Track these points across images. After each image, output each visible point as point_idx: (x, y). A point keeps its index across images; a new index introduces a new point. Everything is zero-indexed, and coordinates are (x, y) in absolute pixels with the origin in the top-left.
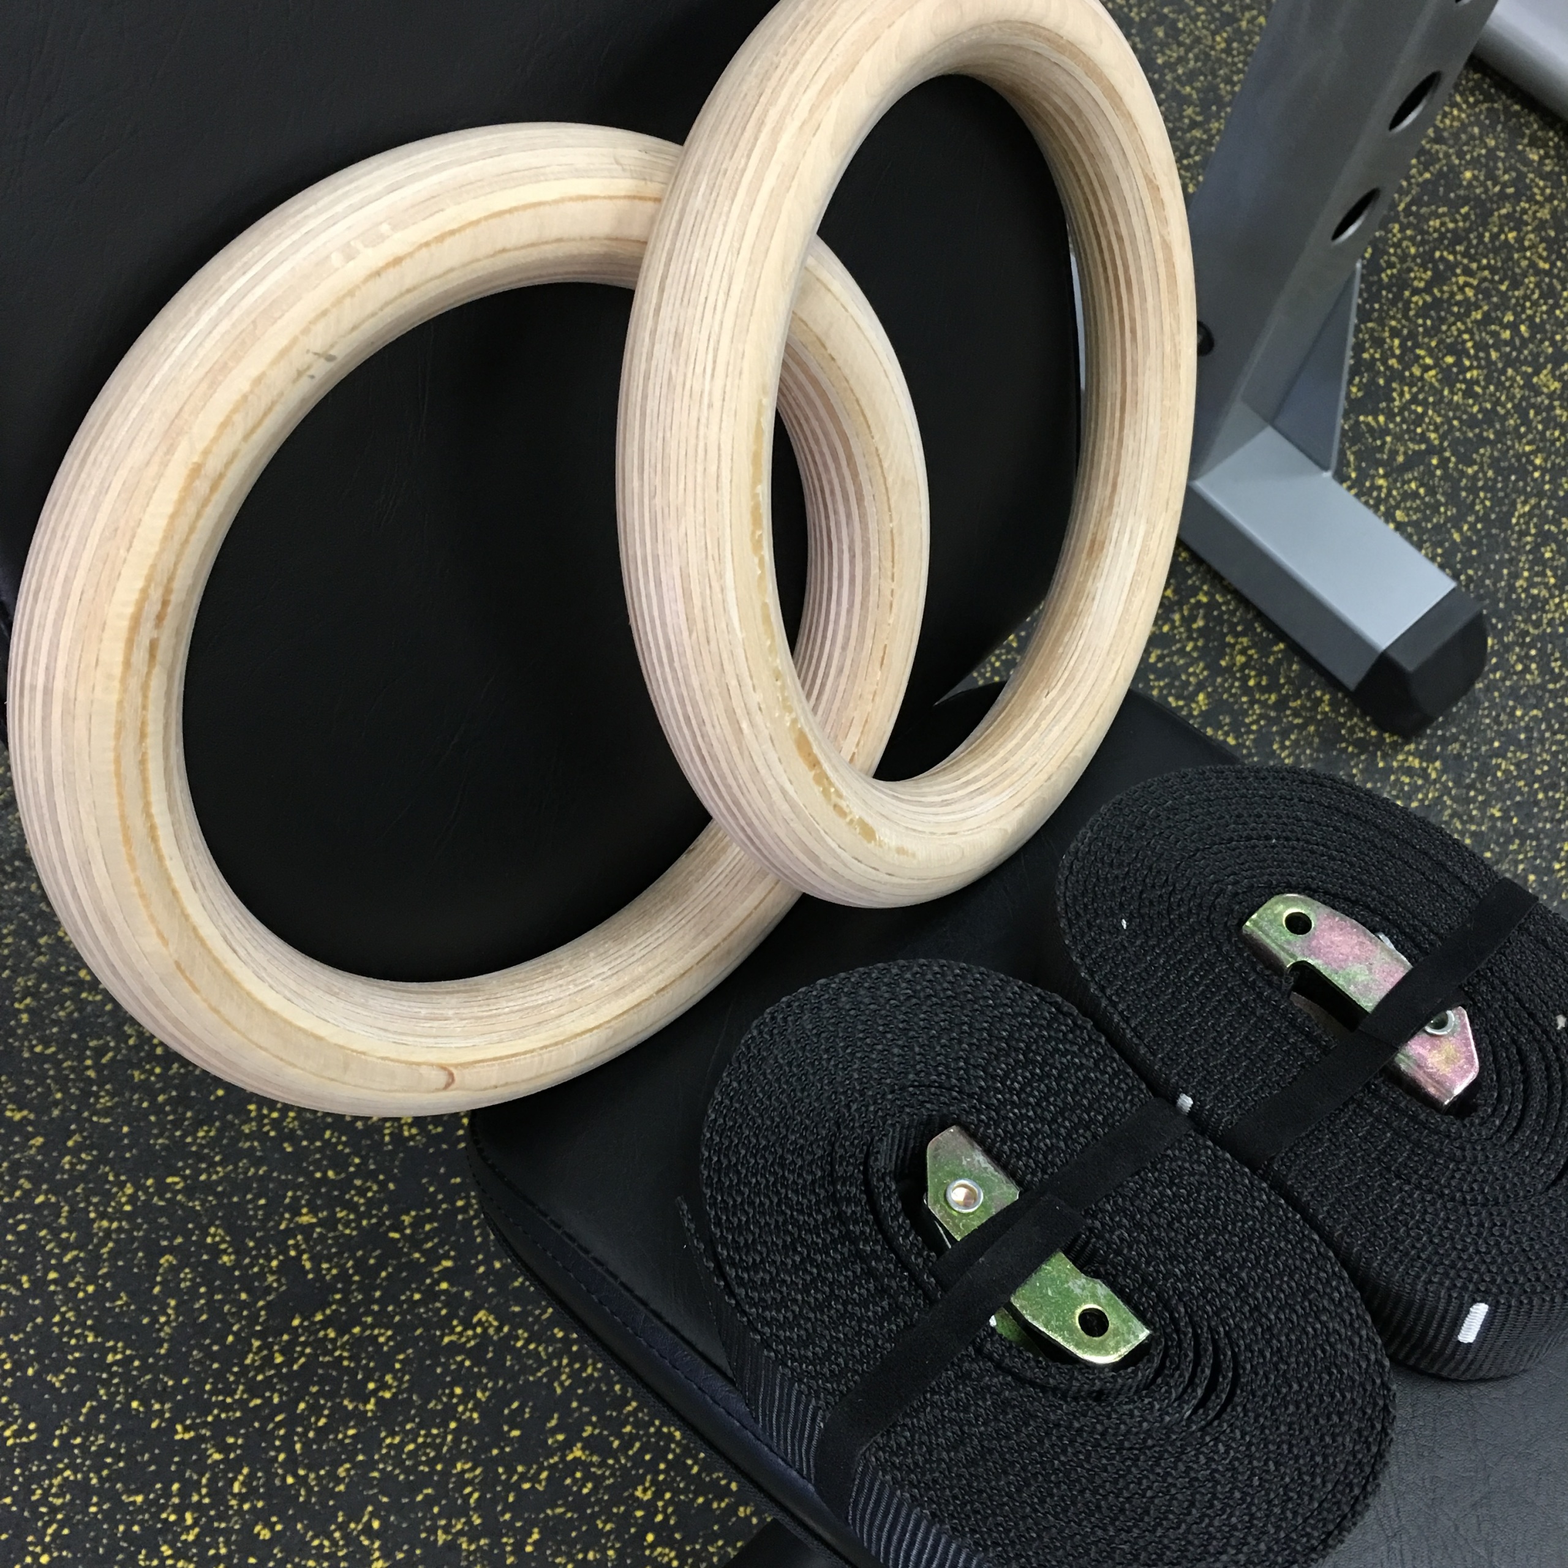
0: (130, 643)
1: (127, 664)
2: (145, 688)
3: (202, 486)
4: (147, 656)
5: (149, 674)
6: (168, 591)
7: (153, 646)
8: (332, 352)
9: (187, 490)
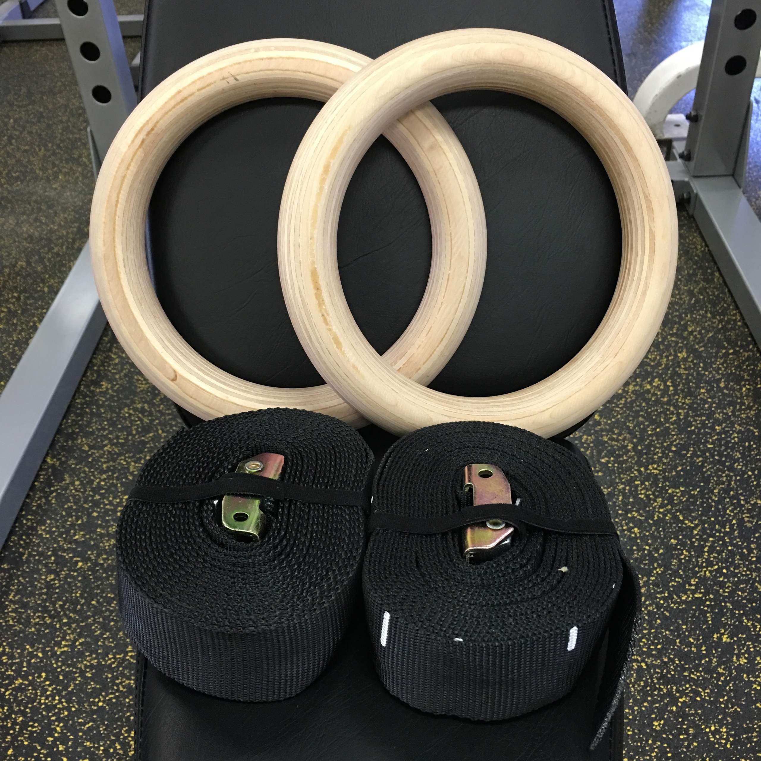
0: (136, 136)
1: (133, 141)
2: (135, 154)
3: (179, 98)
4: (140, 143)
5: (138, 149)
6: (155, 126)
7: (143, 141)
8: (237, 77)
9: (174, 97)
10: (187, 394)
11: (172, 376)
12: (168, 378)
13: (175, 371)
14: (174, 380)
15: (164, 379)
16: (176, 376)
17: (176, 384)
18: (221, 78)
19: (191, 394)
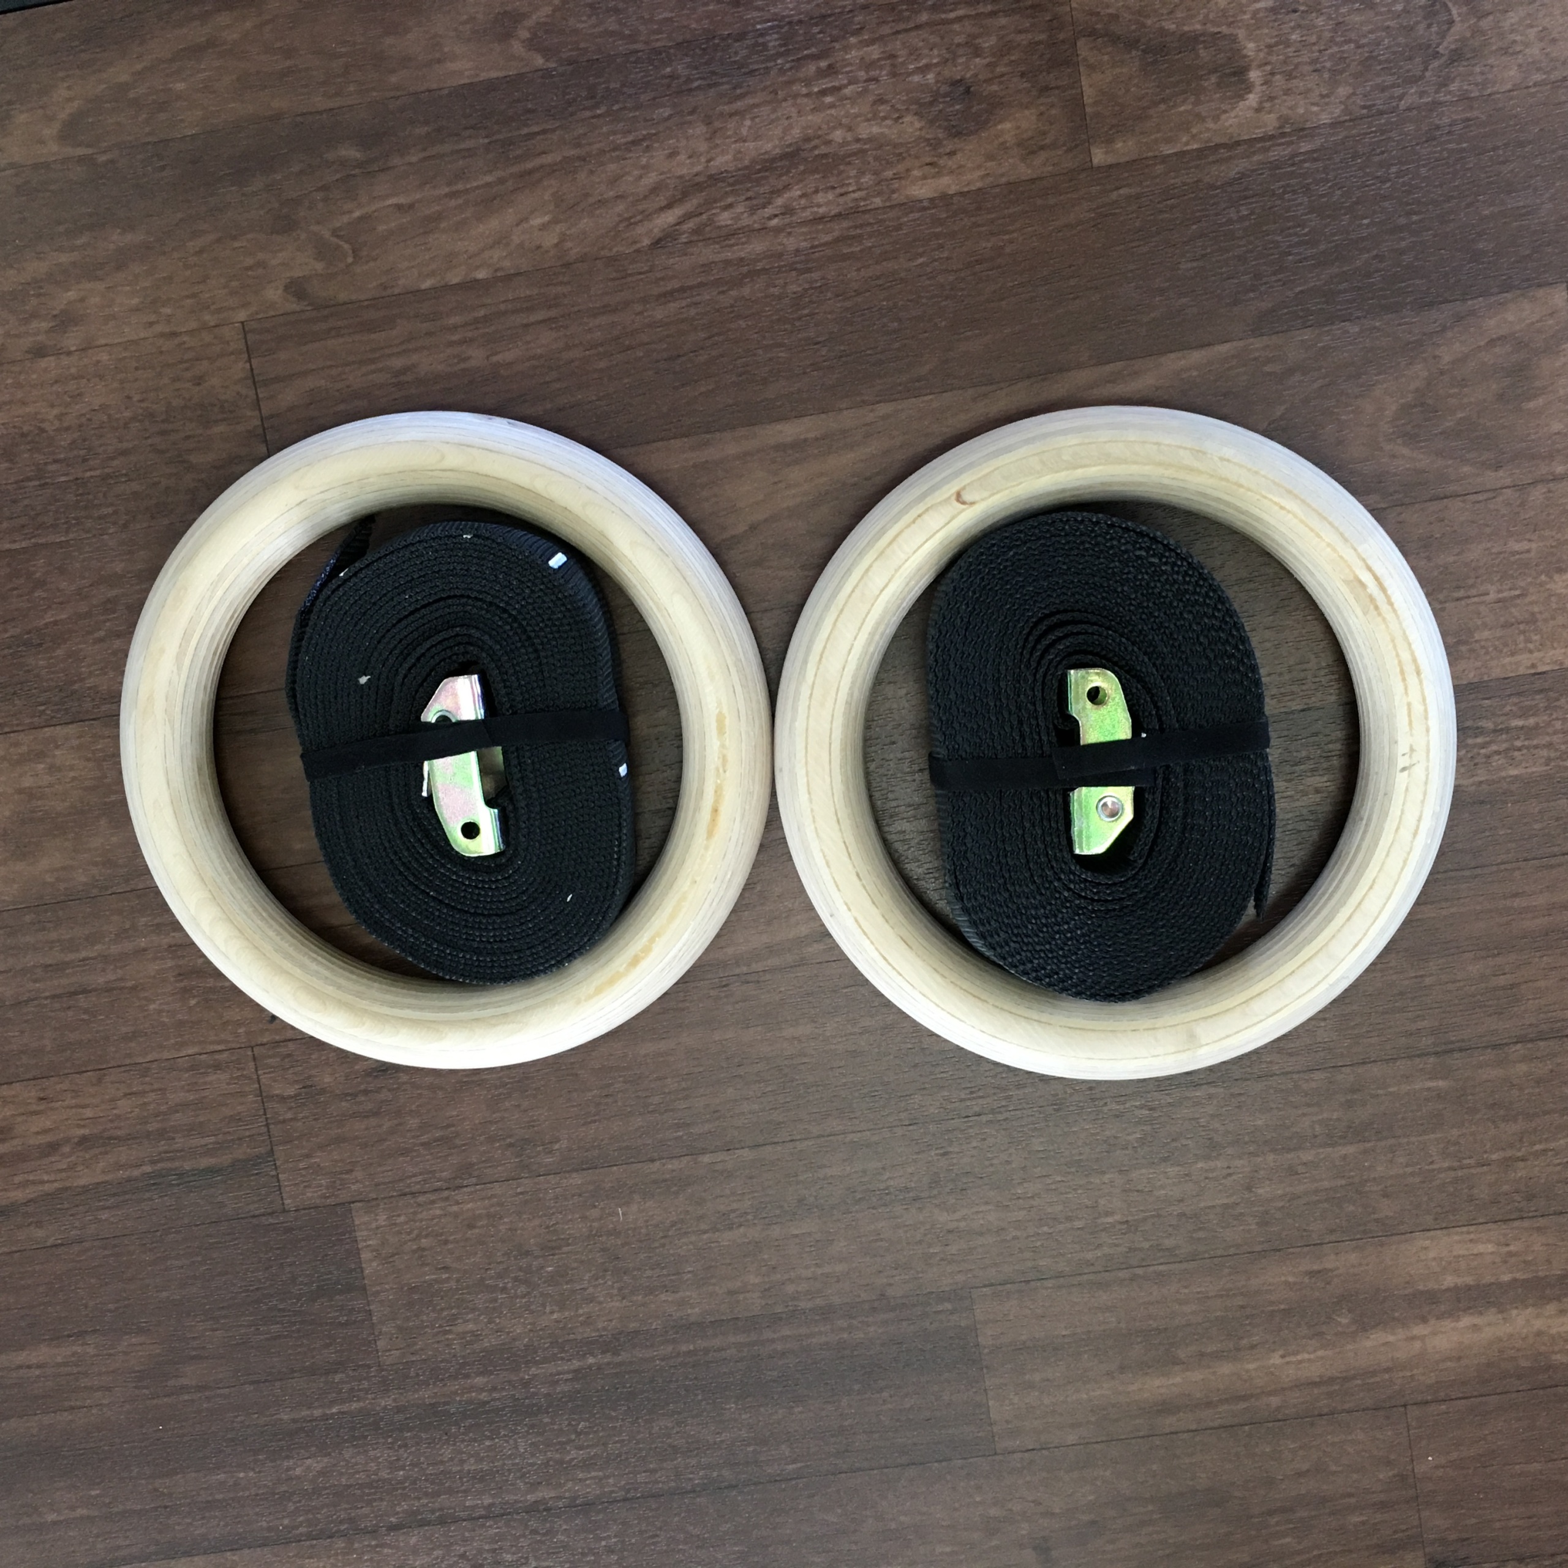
8: (1406, 773)
10: (927, 510)
11: (967, 497)
12: (964, 488)
13: (972, 503)
14: (959, 497)
15: (966, 479)
16: (964, 503)
17: (949, 498)
18: (1414, 747)
19: (926, 517)
